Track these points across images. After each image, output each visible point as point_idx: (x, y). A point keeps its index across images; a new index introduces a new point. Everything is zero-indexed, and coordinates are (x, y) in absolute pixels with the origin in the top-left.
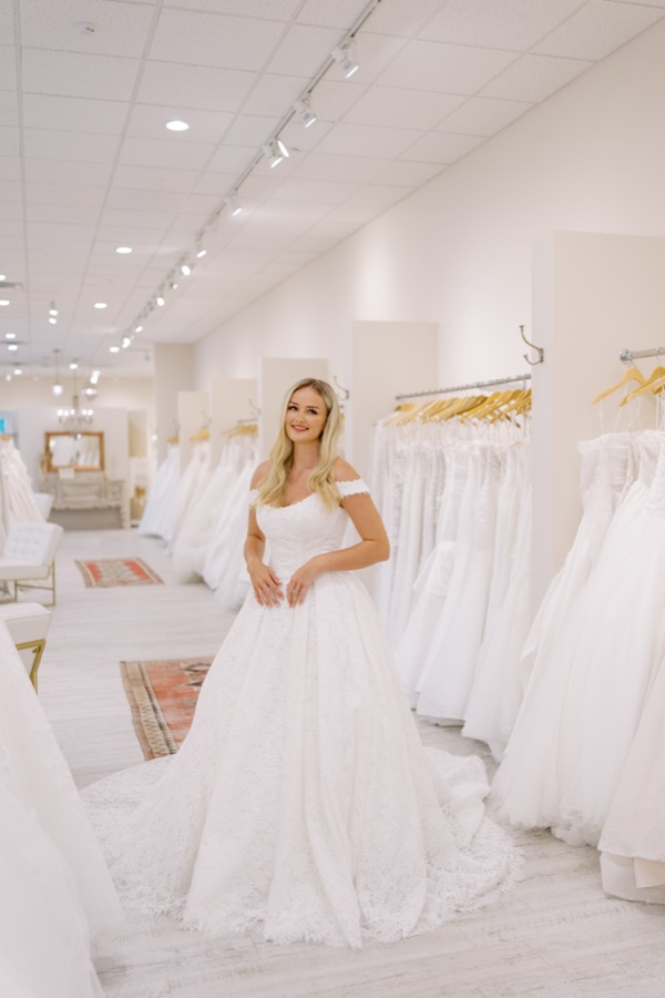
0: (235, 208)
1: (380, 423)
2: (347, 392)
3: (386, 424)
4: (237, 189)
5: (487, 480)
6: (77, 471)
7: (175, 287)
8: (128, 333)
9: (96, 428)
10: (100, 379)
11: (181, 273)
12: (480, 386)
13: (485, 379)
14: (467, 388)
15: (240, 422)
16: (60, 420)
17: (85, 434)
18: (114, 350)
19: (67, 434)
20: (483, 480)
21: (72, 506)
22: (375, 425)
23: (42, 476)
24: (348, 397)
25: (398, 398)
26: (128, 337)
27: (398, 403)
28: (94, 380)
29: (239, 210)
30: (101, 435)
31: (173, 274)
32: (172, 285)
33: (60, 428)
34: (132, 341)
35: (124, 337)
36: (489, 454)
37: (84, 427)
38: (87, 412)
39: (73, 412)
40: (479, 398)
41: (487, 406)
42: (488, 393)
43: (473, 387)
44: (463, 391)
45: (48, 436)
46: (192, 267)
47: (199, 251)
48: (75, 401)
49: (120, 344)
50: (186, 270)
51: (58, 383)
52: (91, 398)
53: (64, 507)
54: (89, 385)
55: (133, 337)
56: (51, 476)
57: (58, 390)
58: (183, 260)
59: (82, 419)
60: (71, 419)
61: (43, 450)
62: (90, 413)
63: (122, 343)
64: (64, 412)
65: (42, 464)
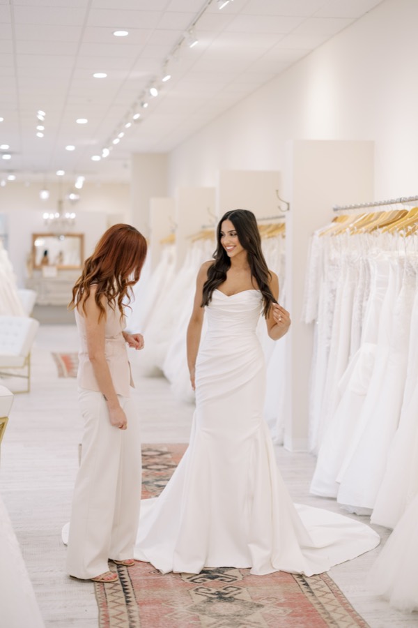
0: (192, 42)
1: (317, 233)
2: (288, 204)
3: (322, 234)
4: (194, 24)
5: (403, 288)
6: (60, 269)
7: (146, 105)
8: (108, 143)
9: (77, 230)
10: (85, 184)
11: (150, 95)
12: (401, 201)
13: (407, 196)
14: (392, 203)
15: (204, 227)
16: (46, 222)
17: (68, 235)
18: (96, 158)
19: (51, 235)
20: (401, 287)
21: (54, 302)
22: (313, 234)
23: (27, 274)
24: (288, 209)
25: (335, 210)
26: (107, 148)
27: (335, 215)
28: (79, 184)
29: (196, 43)
30: (81, 237)
31: (144, 94)
32: (142, 104)
33: (45, 230)
34: (110, 152)
35: (104, 148)
36: (405, 265)
37: (67, 229)
38: (70, 216)
39: (57, 215)
40: (402, 211)
41: (407, 219)
42: (408, 207)
43: (396, 202)
44: (388, 206)
45: (35, 236)
46: (159, 89)
47: (164, 76)
48: (60, 206)
49: (100, 154)
50: (154, 92)
51: (45, 189)
52: (73, 202)
53: (46, 302)
54: (73, 190)
55: (111, 148)
56: (36, 274)
57: (45, 195)
58: (152, 82)
59: (65, 222)
60: (55, 222)
61: (29, 249)
62: (73, 216)
63: (103, 153)
64: (50, 216)
65: (28, 262)
